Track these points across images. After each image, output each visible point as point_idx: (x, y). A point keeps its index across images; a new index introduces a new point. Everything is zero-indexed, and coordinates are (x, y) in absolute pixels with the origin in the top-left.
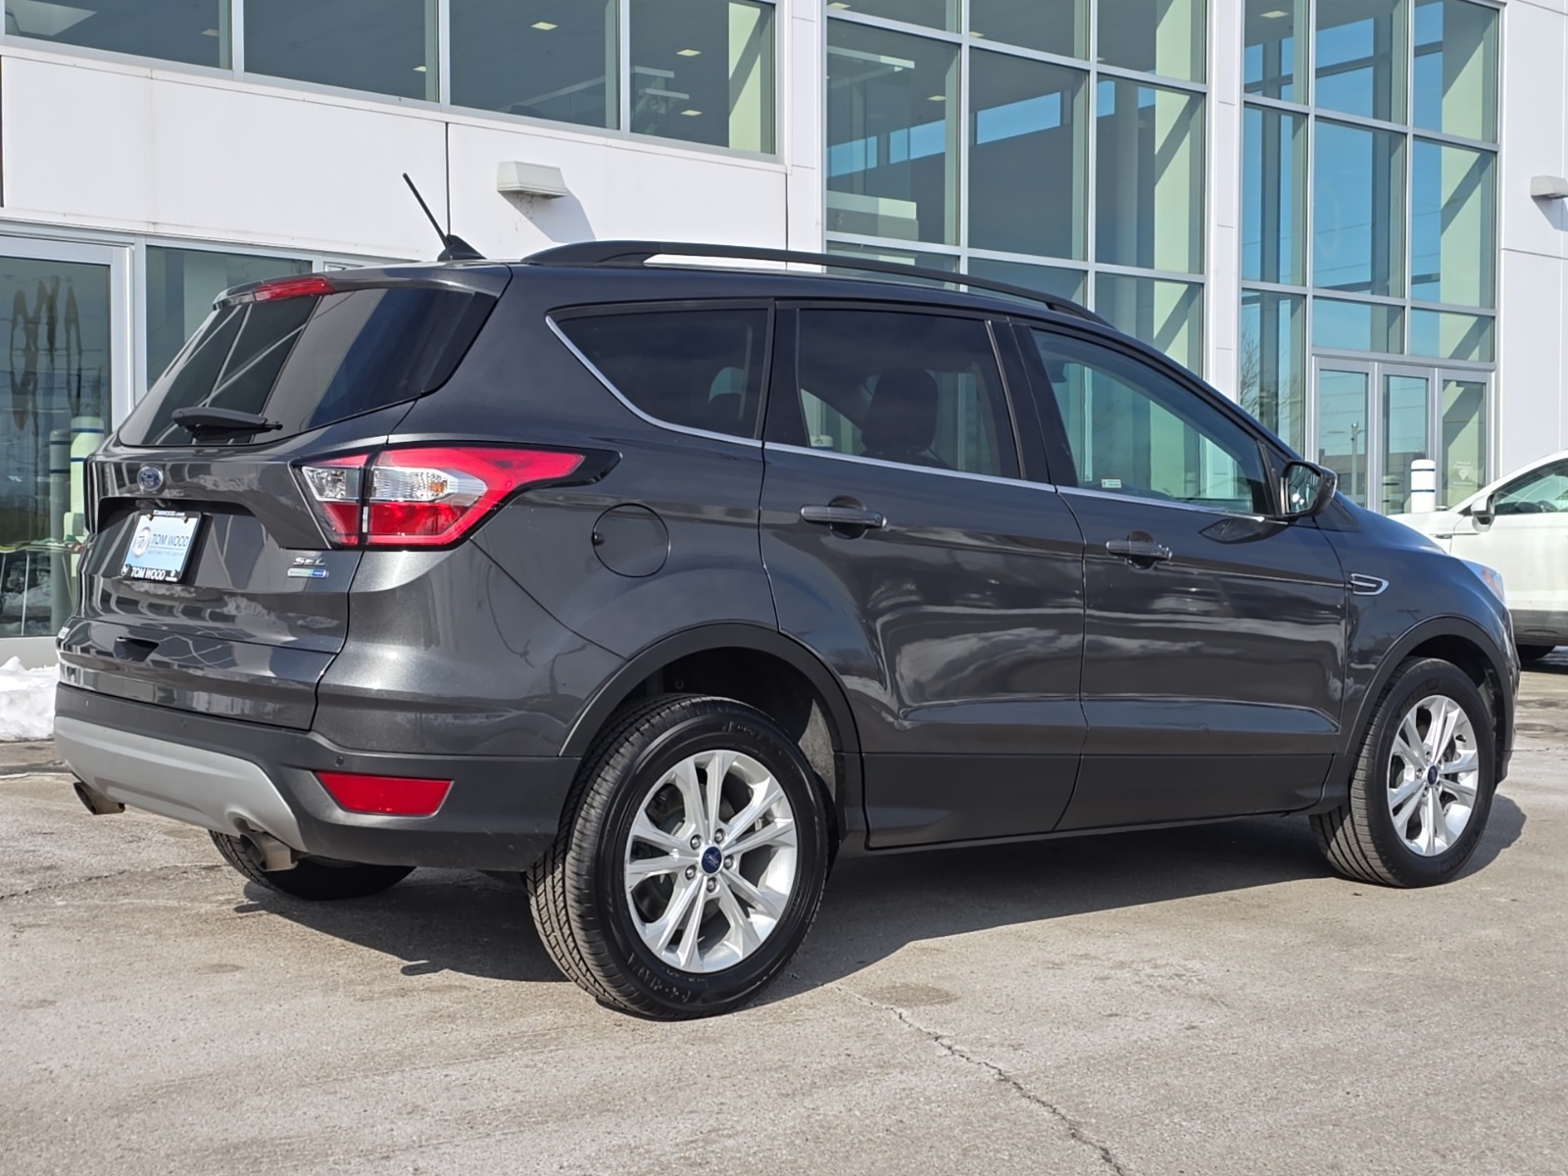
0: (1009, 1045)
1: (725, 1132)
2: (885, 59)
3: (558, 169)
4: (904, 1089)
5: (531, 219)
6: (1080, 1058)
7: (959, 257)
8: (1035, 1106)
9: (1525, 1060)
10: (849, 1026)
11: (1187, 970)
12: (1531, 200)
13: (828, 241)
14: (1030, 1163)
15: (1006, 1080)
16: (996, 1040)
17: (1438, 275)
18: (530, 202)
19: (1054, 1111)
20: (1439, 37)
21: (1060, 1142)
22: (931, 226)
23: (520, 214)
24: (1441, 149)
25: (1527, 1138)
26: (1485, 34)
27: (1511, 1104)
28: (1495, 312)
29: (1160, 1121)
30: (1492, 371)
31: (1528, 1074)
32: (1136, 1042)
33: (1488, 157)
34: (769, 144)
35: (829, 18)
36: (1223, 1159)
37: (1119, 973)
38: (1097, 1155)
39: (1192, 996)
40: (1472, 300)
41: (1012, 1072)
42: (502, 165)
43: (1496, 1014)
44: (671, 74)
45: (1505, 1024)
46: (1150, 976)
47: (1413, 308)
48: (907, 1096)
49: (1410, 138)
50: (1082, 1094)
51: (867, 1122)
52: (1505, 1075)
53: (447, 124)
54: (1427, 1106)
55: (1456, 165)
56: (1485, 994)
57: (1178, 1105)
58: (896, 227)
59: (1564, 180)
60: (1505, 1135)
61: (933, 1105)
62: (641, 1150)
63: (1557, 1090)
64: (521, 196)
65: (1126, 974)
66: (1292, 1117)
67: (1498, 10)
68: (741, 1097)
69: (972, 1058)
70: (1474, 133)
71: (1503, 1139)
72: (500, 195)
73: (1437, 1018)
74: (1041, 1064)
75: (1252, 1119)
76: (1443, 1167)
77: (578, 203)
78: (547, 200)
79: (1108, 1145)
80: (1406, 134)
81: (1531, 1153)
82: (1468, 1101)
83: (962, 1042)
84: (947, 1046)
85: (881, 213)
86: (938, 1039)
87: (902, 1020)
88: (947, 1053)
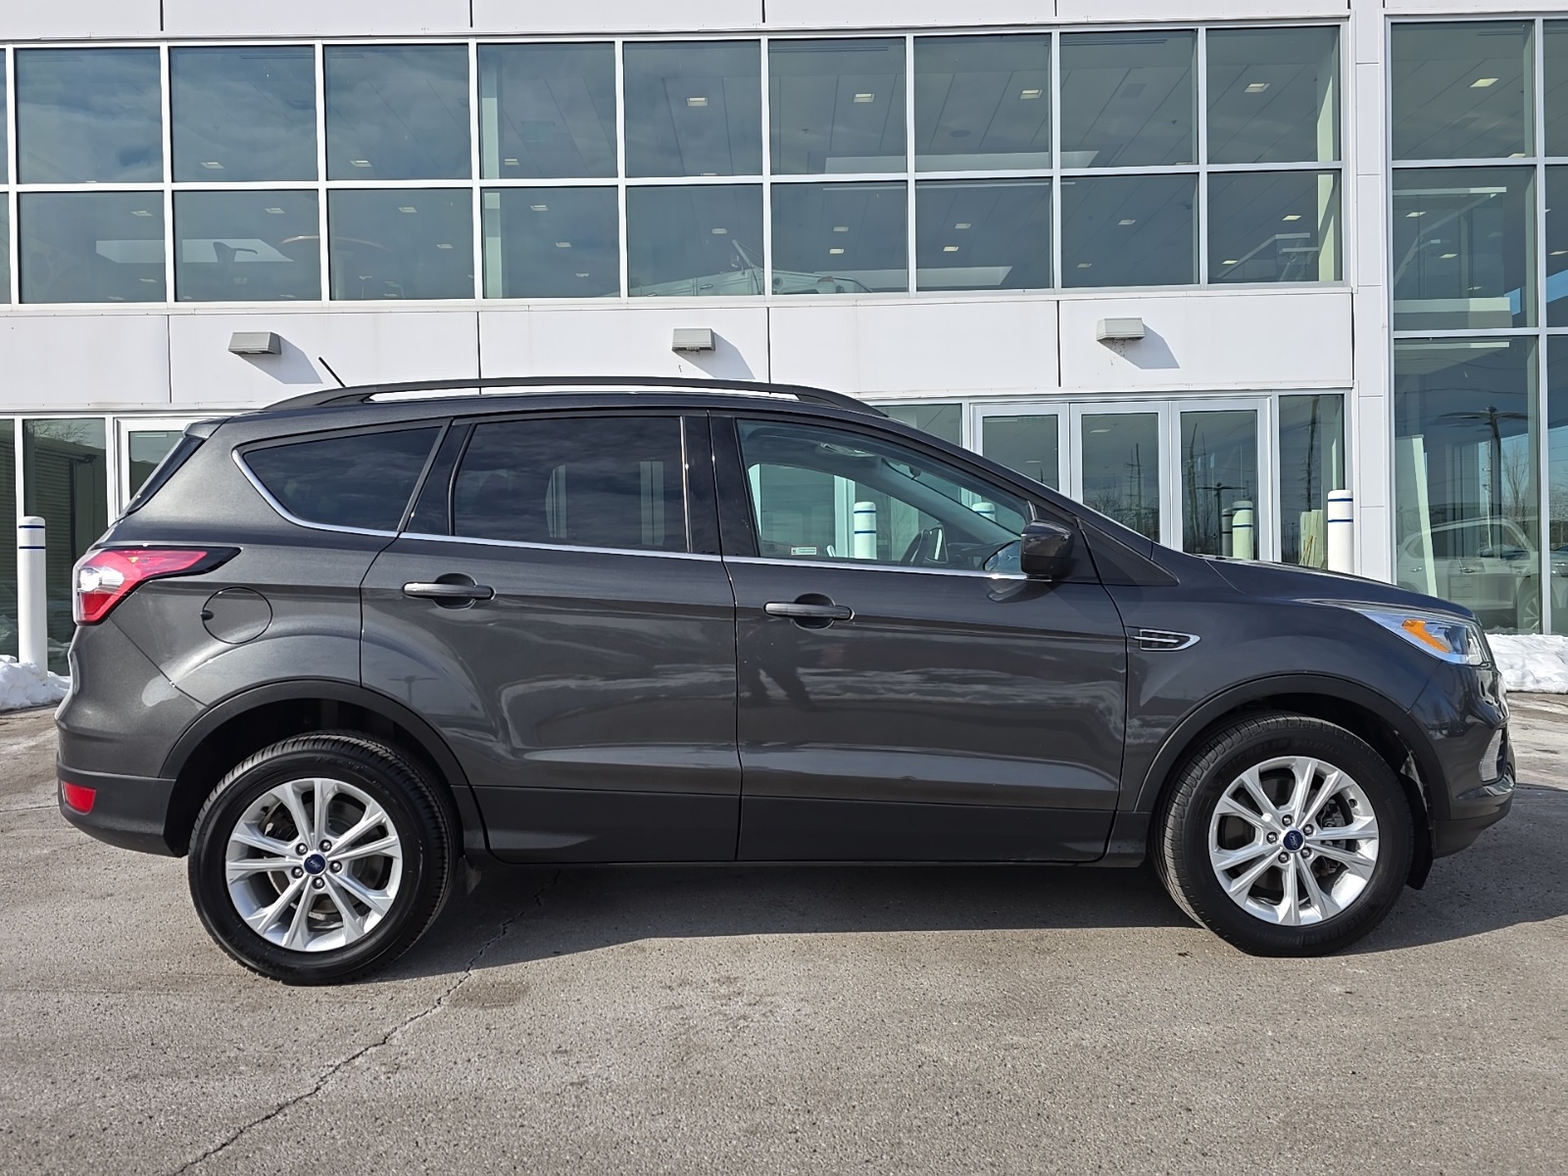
3: (1141, 319)
5: (1123, 356)
7: (1538, 336)
13: (1395, 339)
18: (1121, 344)
23: (1114, 353)
35: (1394, 169)
44: (1307, 235)
53: (1058, 301)
58: (1487, 319)
64: (1114, 341)
72: (1097, 342)
77: (1161, 339)
78: (1135, 341)
84: (358, 1056)
85: (1471, 310)
86: (376, 1045)
87: (412, 1019)
88: (337, 1063)
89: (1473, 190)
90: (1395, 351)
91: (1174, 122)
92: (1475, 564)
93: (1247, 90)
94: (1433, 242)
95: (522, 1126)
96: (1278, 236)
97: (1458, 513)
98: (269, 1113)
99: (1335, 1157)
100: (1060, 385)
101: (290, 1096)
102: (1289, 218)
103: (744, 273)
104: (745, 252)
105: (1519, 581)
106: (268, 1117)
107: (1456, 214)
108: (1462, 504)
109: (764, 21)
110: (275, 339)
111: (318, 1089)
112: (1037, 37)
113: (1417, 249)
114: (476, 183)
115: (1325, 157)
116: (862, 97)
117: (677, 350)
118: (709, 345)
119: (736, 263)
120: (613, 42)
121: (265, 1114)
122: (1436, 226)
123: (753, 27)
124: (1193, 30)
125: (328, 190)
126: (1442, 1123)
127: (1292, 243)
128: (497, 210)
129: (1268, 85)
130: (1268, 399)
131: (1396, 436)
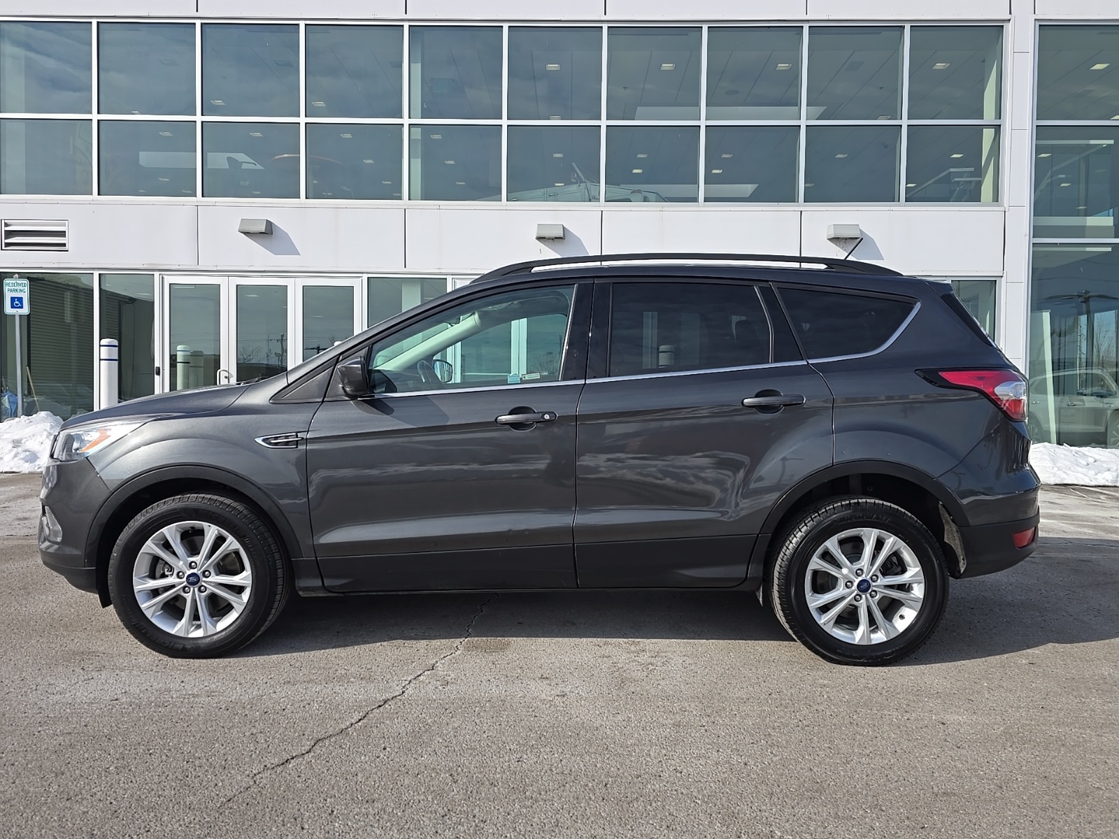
3: (858, 225)
13: (1033, 243)
35: (1037, 126)
42: (829, 226)
44: (972, 169)
53: (801, 212)
58: (1098, 231)
72: (828, 241)
84: (420, 675)
85: (1088, 224)
86: (429, 670)
87: (444, 657)
88: (409, 679)
89: (1092, 142)
90: (1033, 251)
91: (881, 88)
92: (1078, 400)
93: (934, 68)
94: (1060, 176)
95: (536, 716)
96: (952, 170)
97: (1062, 364)
98: (380, 704)
99: (1039, 751)
101: (389, 696)
102: (955, 156)
103: (579, 186)
104: (581, 172)
105: (1109, 412)
106: (380, 706)
107: (1077, 158)
108: (1065, 359)
109: (605, 14)
110: (269, 224)
111: (403, 692)
112: (794, 29)
113: (1049, 180)
114: (406, 121)
115: (989, 116)
116: (667, 66)
117: (539, 238)
118: (562, 236)
119: (575, 179)
120: (502, 27)
121: (377, 705)
122: (1063, 165)
123: (598, 19)
124: (901, 26)
125: (306, 123)
126: (1102, 736)
127: (961, 174)
128: (418, 140)
129: (948, 64)
131: (1031, 310)
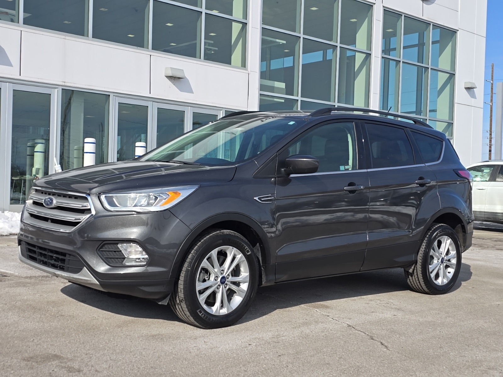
0: (348, 318)
1: (281, 336)
2: (278, 40)
3: (183, 70)
4: (324, 327)
5: (174, 84)
6: (368, 322)
7: (298, 100)
8: (359, 332)
9: (485, 325)
10: (304, 313)
11: (389, 302)
12: (464, 89)
13: (260, 94)
14: (363, 345)
15: (350, 326)
16: (344, 317)
17: (436, 110)
18: (174, 79)
19: (365, 333)
20: (438, 39)
21: (369, 340)
22: (290, 90)
23: (171, 83)
24: (438, 73)
25: (489, 343)
26: (452, 39)
27: (483, 335)
28: (453, 122)
29: (393, 336)
30: (452, 139)
31: (486, 328)
32: (381, 318)
33: (452, 76)
34: (244, 65)
35: (262, 28)
36: (412, 345)
37: (371, 302)
38: (379, 343)
39: (393, 308)
40: (446, 118)
41: (351, 324)
42: (166, 68)
43: (475, 315)
44: (212, 42)
45: (477, 317)
46: (380, 303)
47: (429, 120)
48: (325, 329)
49: (430, 69)
50: (371, 330)
51: (317, 334)
52: (480, 328)
53: (151, 55)
54: (461, 335)
55: (442, 78)
56: (471, 310)
57: (397, 333)
58: (279, 90)
59: (474, 83)
60: (483, 342)
61: (333, 331)
62: (261, 339)
63: (494, 332)
64: (171, 77)
65: (373, 302)
66: (427, 336)
67: (456, 32)
68: (282, 328)
69: (339, 321)
70: (448, 68)
71: (482, 343)
72: (165, 77)
73: (459, 315)
74: (358, 323)
75: (417, 337)
76: (469, 348)
77: (188, 80)
78: (179, 79)
79: (381, 341)
80: (428, 68)
81: (490, 346)
82: (472, 334)
83: (335, 317)
90: (260, 98)
100: (150, 93)
130: (222, 111)
